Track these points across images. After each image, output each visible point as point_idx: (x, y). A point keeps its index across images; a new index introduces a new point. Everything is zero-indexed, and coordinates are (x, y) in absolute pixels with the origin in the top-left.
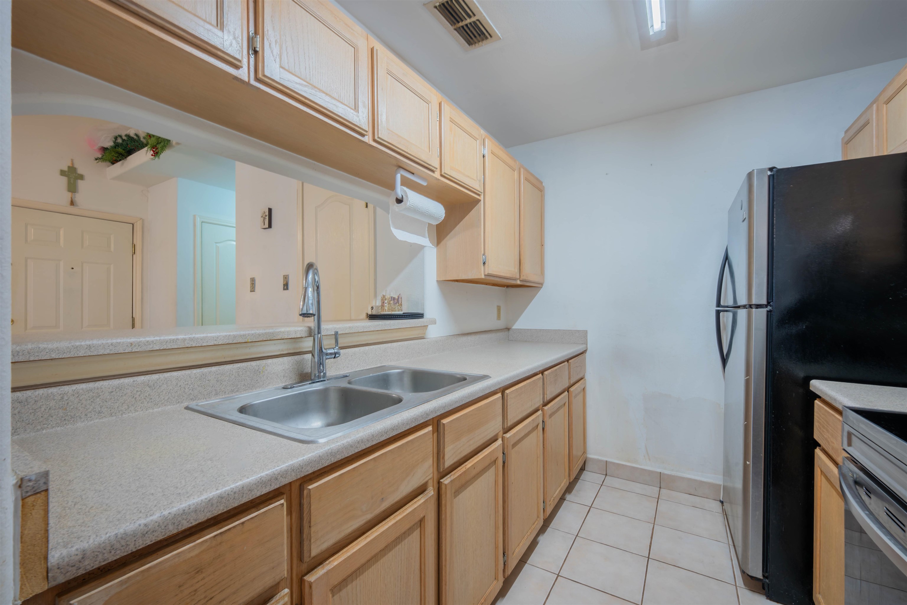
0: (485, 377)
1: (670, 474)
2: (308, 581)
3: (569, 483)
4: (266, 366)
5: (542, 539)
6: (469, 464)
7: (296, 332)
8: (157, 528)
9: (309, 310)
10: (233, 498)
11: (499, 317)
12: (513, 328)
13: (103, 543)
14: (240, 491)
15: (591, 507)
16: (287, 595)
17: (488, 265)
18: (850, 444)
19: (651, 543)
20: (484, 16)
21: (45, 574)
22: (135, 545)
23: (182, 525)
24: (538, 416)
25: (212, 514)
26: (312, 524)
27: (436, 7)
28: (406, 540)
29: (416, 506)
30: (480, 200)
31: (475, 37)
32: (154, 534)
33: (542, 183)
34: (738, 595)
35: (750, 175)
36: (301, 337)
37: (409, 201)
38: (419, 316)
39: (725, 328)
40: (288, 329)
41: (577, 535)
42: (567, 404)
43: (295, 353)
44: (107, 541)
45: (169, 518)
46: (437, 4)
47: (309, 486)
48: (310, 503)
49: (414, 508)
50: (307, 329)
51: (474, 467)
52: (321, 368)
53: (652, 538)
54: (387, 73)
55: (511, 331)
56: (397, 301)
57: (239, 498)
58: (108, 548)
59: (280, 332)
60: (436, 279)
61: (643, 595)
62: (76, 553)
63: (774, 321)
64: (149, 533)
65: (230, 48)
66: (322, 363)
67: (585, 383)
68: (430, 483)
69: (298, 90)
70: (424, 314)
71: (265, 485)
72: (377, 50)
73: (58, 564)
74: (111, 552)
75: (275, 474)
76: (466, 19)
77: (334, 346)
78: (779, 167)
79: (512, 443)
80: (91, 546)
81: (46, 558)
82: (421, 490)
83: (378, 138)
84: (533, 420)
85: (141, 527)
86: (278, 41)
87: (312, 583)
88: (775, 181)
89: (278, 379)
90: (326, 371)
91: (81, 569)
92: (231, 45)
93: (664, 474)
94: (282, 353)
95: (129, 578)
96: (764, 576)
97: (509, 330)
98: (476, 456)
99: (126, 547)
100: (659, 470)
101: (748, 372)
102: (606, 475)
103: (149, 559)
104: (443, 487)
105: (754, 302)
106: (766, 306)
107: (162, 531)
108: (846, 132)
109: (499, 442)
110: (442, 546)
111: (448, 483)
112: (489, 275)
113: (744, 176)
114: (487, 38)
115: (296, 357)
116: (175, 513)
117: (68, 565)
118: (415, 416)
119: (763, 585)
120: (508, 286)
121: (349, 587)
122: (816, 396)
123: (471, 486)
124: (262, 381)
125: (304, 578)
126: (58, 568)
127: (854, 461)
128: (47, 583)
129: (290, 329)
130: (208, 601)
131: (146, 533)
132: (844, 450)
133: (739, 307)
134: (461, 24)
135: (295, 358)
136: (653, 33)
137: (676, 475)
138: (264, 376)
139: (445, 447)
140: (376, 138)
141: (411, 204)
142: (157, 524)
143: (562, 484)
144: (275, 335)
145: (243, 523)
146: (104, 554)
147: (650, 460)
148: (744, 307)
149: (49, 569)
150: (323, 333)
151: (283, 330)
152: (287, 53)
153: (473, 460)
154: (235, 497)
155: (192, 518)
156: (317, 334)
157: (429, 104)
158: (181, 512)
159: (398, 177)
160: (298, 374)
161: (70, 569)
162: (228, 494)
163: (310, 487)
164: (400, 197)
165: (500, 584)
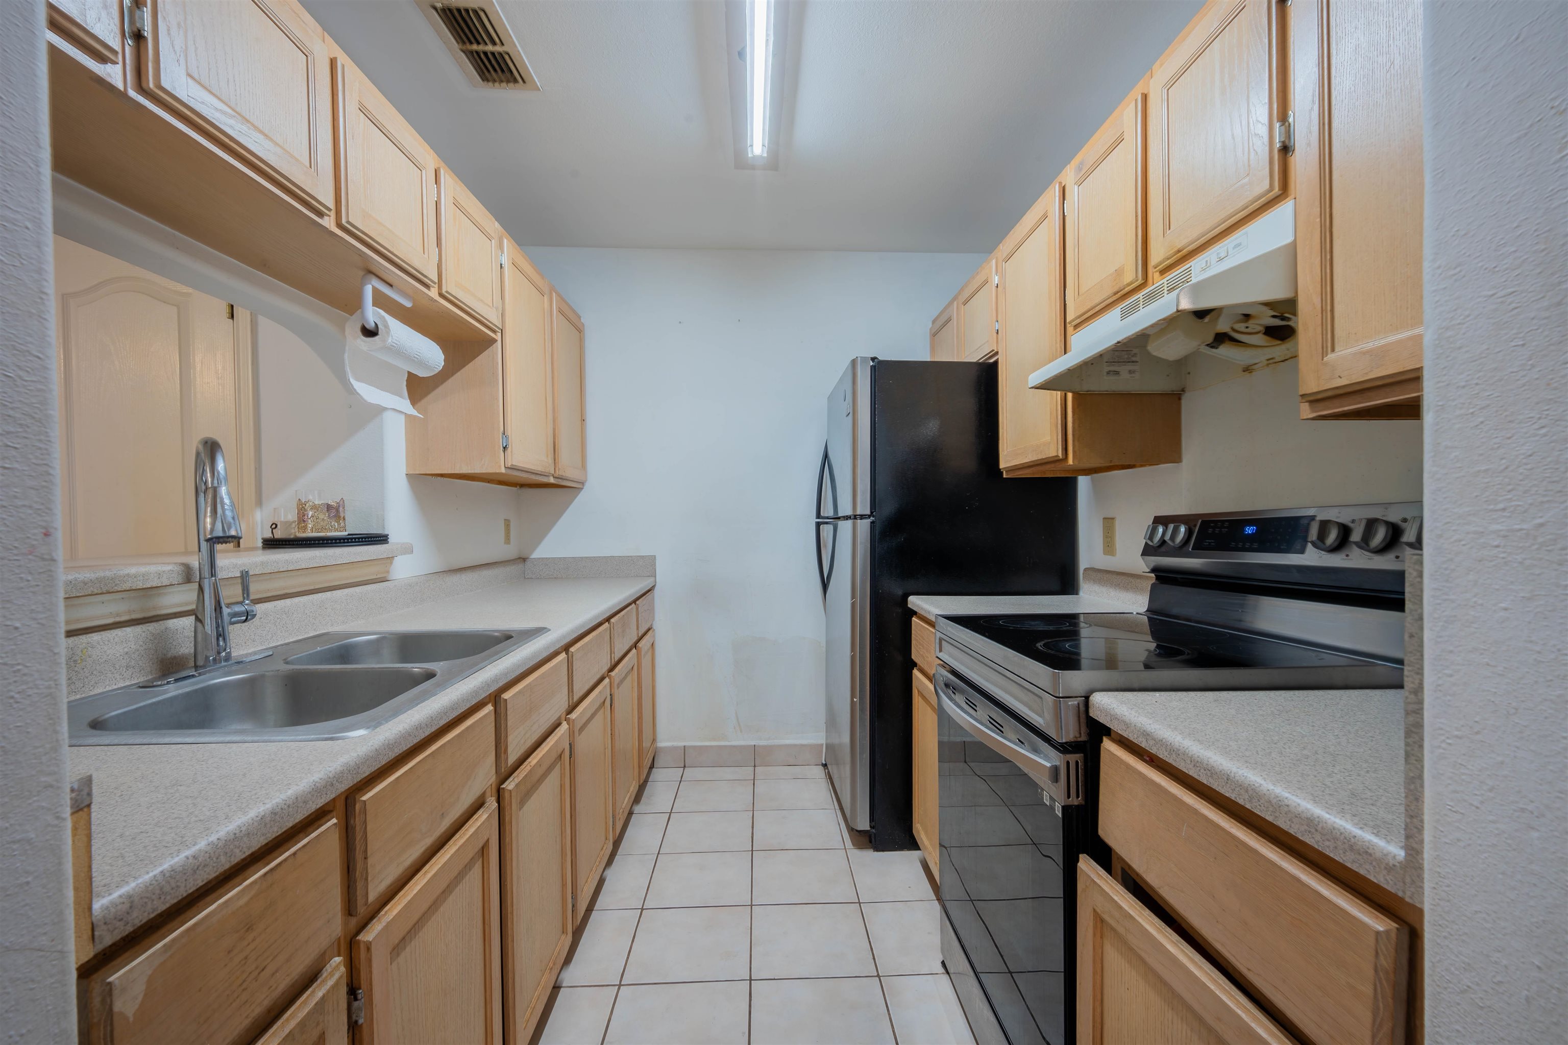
0: (539, 631)
1: (766, 744)
2: (364, 942)
3: (639, 786)
4: (89, 649)
5: (609, 873)
6: (533, 760)
7: (159, 575)
8: (208, 860)
9: (229, 530)
10: (287, 814)
11: (507, 540)
12: (533, 556)
13: (150, 884)
14: (294, 804)
15: (671, 813)
16: (342, 964)
17: (512, 452)
18: (941, 650)
19: (753, 834)
20: (519, 51)
21: (90, 933)
22: (185, 886)
23: (235, 856)
24: (605, 686)
25: (266, 839)
26: (369, 854)
27: (435, 8)
28: (467, 877)
29: (479, 825)
30: (496, 341)
31: (495, 70)
32: (205, 869)
33: (579, 317)
34: (848, 858)
35: (854, 362)
36: (171, 585)
37: (392, 336)
38: (380, 539)
39: (825, 546)
40: (143, 569)
41: (659, 853)
42: (636, 668)
43: (144, 618)
44: (154, 882)
45: (219, 845)
46: (439, 5)
47: (361, 797)
48: (365, 822)
49: (476, 828)
50: (182, 568)
51: (539, 764)
52: (221, 643)
53: (753, 828)
54: (360, 109)
55: (528, 563)
56: (335, 511)
57: (294, 814)
58: (158, 892)
59: (128, 575)
60: (405, 472)
61: (752, 894)
62: (122, 900)
63: (877, 534)
64: (200, 868)
65: (98, 25)
66: (222, 634)
67: (654, 636)
68: (488, 794)
69: (220, 123)
70: (388, 535)
71: (320, 794)
72: (343, 66)
73: (104, 917)
74: (160, 898)
75: (330, 778)
76: (486, 44)
77: (241, 599)
78: (881, 358)
79: (578, 728)
80: (137, 890)
81: (90, 908)
82: (478, 805)
83: (348, 222)
84: (600, 692)
85: (191, 860)
86: (182, 24)
87: (370, 943)
88: (877, 374)
89: (116, 672)
90: (230, 649)
91: (129, 925)
92: (99, 20)
93: (759, 746)
94: (118, 619)
95: (173, 940)
96: (871, 827)
97: (525, 561)
98: (539, 749)
99: (177, 890)
100: (753, 743)
101: (853, 596)
102: (685, 767)
103: (189, 914)
104: (507, 795)
105: (858, 512)
106: (869, 516)
107: (214, 865)
108: (934, 322)
109: (565, 726)
110: (507, 885)
111: (514, 788)
112: (513, 468)
113: (847, 363)
114: (515, 81)
115: (152, 627)
116: (226, 839)
117: (115, 918)
118: (475, 689)
119: (870, 837)
120: (523, 485)
121: (408, 949)
122: (914, 613)
123: (535, 794)
124: (80, 679)
125: (357, 938)
126: (105, 923)
127: (945, 665)
128: (92, 946)
129: (147, 569)
130: (259, 973)
131: (197, 868)
132: (937, 657)
133: (839, 518)
134: (475, 47)
135: (150, 628)
136: (752, 156)
137: (773, 744)
138: (85, 670)
139: (508, 734)
140: (344, 221)
141: (394, 341)
142: (207, 855)
143: (632, 789)
144: (119, 582)
145: (294, 854)
146: (153, 900)
147: (741, 732)
148: (847, 518)
149: (95, 926)
150: (221, 575)
151: (133, 570)
152: (196, 49)
153: (537, 754)
154: (289, 812)
155: (245, 846)
156: (207, 576)
157: (423, 171)
158: (232, 837)
159: (368, 291)
160: (156, 661)
161: (118, 924)
162: (282, 809)
163: (364, 798)
164: (371, 325)
165: (569, 939)
